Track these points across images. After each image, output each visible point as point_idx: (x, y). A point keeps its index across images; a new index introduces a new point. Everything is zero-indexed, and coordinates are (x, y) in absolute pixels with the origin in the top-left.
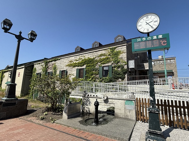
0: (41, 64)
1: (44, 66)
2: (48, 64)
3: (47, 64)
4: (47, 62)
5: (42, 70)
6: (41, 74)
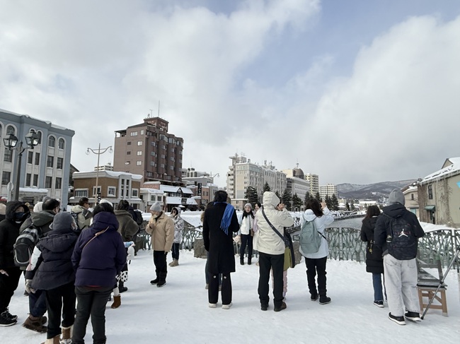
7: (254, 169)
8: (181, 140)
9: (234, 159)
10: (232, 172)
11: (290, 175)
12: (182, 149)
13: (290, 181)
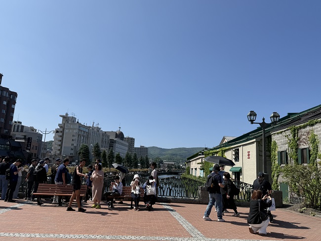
0: (284, 134)
1: (291, 137)
2: (298, 133)
3: (295, 132)
4: (295, 130)
5: (287, 145)
6: (287, 153)
7: (82, 129)
8: (15, 95)
9: (63, 117)
10: (61, 130)
11: (113, 137)
12: (14, 103)
13: (112, 142)
